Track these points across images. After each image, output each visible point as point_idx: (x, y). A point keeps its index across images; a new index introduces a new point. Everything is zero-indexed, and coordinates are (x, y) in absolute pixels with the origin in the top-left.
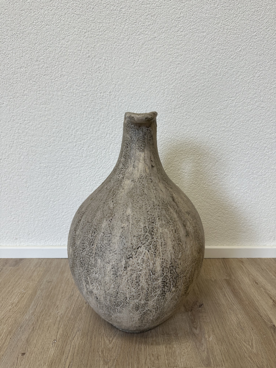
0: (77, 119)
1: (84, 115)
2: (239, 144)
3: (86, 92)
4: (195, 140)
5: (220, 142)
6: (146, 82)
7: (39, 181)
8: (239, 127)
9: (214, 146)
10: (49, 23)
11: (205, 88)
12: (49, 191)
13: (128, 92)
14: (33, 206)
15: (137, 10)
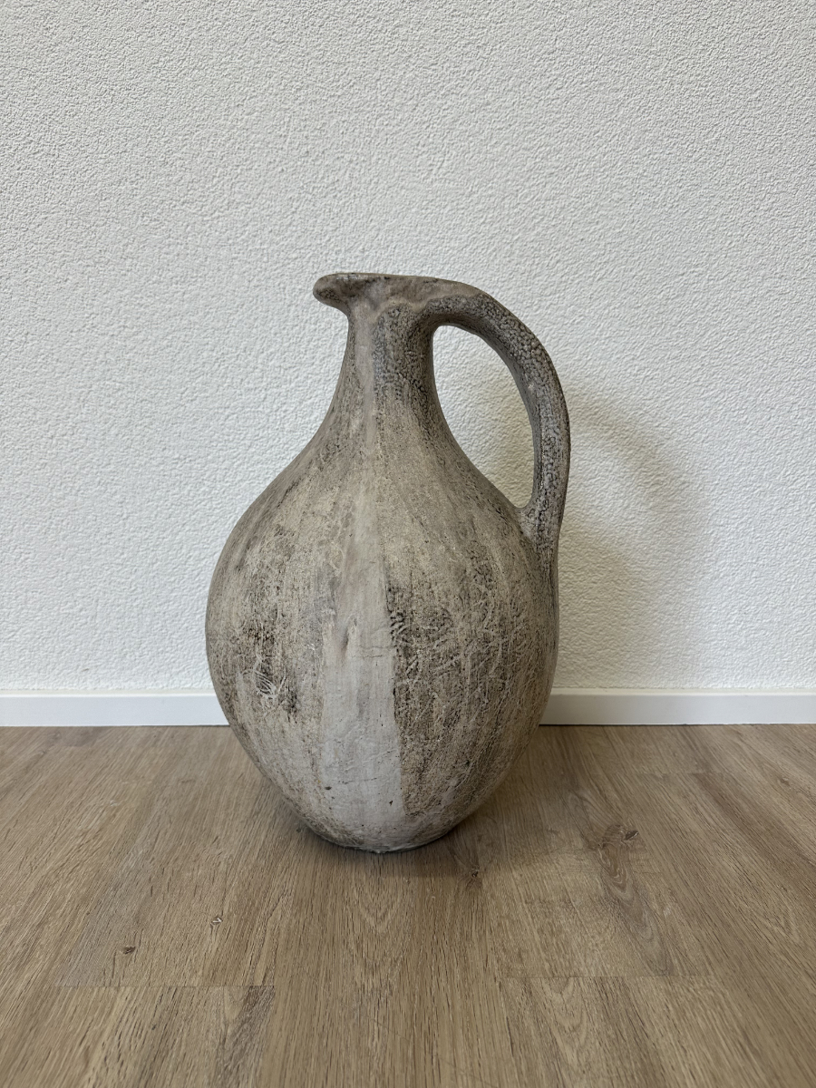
0: (270, 325)
1: (292, 312)
2: (721, 396)
3: (298, 251)
4: (597, 383)
5: (668, 388)
6: (463, 224)
7: (159, 499)
8: (720, 348)
9: (652, 401)
10: (200, 63)
11: (623, 239)
12: (187, 528)
13: (413, 251)
14: (139, 573)
15: (438, 32)
